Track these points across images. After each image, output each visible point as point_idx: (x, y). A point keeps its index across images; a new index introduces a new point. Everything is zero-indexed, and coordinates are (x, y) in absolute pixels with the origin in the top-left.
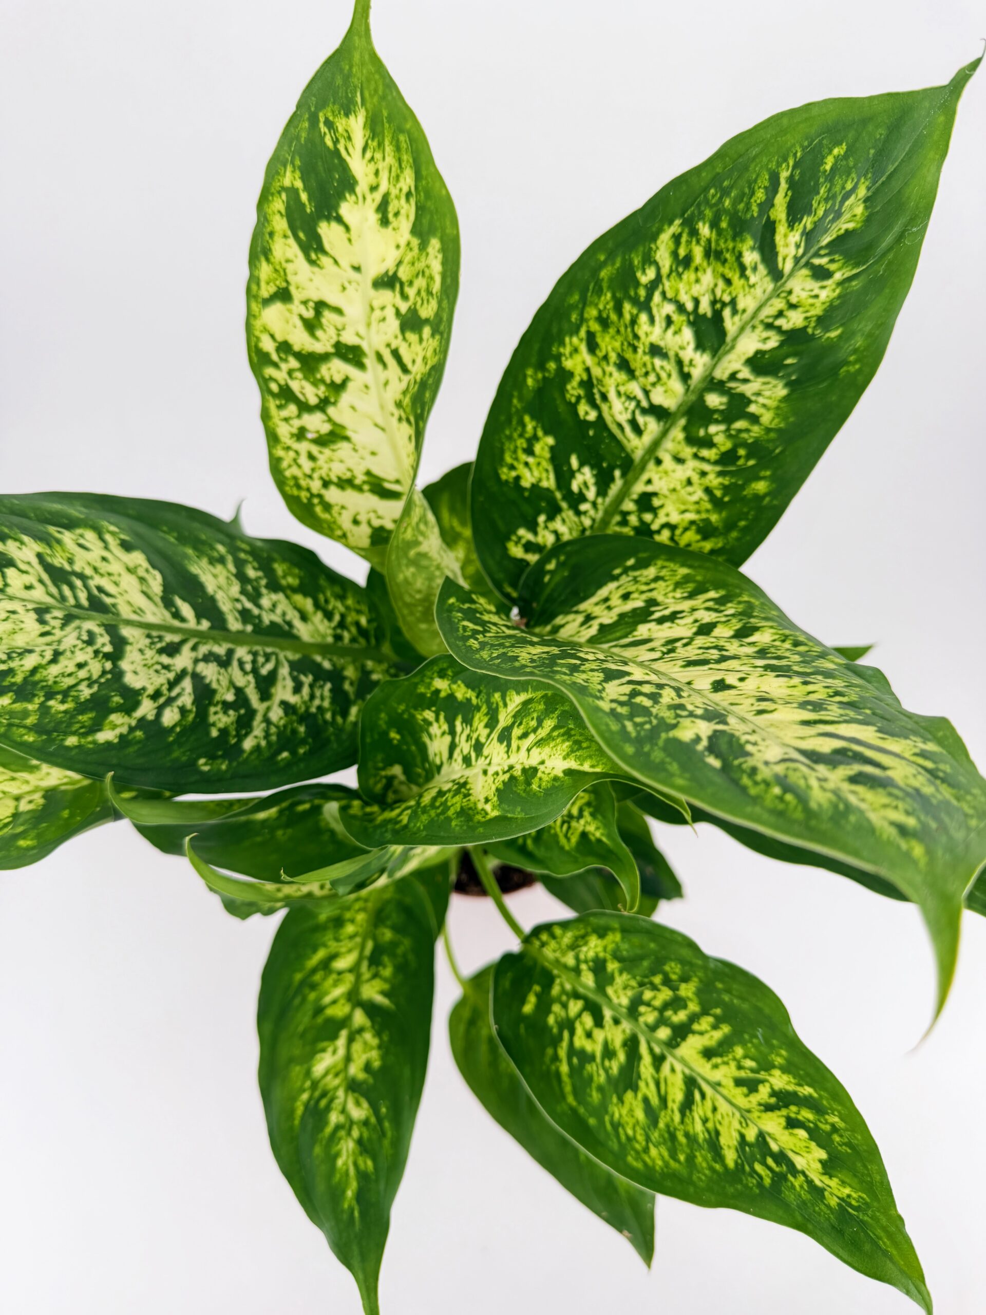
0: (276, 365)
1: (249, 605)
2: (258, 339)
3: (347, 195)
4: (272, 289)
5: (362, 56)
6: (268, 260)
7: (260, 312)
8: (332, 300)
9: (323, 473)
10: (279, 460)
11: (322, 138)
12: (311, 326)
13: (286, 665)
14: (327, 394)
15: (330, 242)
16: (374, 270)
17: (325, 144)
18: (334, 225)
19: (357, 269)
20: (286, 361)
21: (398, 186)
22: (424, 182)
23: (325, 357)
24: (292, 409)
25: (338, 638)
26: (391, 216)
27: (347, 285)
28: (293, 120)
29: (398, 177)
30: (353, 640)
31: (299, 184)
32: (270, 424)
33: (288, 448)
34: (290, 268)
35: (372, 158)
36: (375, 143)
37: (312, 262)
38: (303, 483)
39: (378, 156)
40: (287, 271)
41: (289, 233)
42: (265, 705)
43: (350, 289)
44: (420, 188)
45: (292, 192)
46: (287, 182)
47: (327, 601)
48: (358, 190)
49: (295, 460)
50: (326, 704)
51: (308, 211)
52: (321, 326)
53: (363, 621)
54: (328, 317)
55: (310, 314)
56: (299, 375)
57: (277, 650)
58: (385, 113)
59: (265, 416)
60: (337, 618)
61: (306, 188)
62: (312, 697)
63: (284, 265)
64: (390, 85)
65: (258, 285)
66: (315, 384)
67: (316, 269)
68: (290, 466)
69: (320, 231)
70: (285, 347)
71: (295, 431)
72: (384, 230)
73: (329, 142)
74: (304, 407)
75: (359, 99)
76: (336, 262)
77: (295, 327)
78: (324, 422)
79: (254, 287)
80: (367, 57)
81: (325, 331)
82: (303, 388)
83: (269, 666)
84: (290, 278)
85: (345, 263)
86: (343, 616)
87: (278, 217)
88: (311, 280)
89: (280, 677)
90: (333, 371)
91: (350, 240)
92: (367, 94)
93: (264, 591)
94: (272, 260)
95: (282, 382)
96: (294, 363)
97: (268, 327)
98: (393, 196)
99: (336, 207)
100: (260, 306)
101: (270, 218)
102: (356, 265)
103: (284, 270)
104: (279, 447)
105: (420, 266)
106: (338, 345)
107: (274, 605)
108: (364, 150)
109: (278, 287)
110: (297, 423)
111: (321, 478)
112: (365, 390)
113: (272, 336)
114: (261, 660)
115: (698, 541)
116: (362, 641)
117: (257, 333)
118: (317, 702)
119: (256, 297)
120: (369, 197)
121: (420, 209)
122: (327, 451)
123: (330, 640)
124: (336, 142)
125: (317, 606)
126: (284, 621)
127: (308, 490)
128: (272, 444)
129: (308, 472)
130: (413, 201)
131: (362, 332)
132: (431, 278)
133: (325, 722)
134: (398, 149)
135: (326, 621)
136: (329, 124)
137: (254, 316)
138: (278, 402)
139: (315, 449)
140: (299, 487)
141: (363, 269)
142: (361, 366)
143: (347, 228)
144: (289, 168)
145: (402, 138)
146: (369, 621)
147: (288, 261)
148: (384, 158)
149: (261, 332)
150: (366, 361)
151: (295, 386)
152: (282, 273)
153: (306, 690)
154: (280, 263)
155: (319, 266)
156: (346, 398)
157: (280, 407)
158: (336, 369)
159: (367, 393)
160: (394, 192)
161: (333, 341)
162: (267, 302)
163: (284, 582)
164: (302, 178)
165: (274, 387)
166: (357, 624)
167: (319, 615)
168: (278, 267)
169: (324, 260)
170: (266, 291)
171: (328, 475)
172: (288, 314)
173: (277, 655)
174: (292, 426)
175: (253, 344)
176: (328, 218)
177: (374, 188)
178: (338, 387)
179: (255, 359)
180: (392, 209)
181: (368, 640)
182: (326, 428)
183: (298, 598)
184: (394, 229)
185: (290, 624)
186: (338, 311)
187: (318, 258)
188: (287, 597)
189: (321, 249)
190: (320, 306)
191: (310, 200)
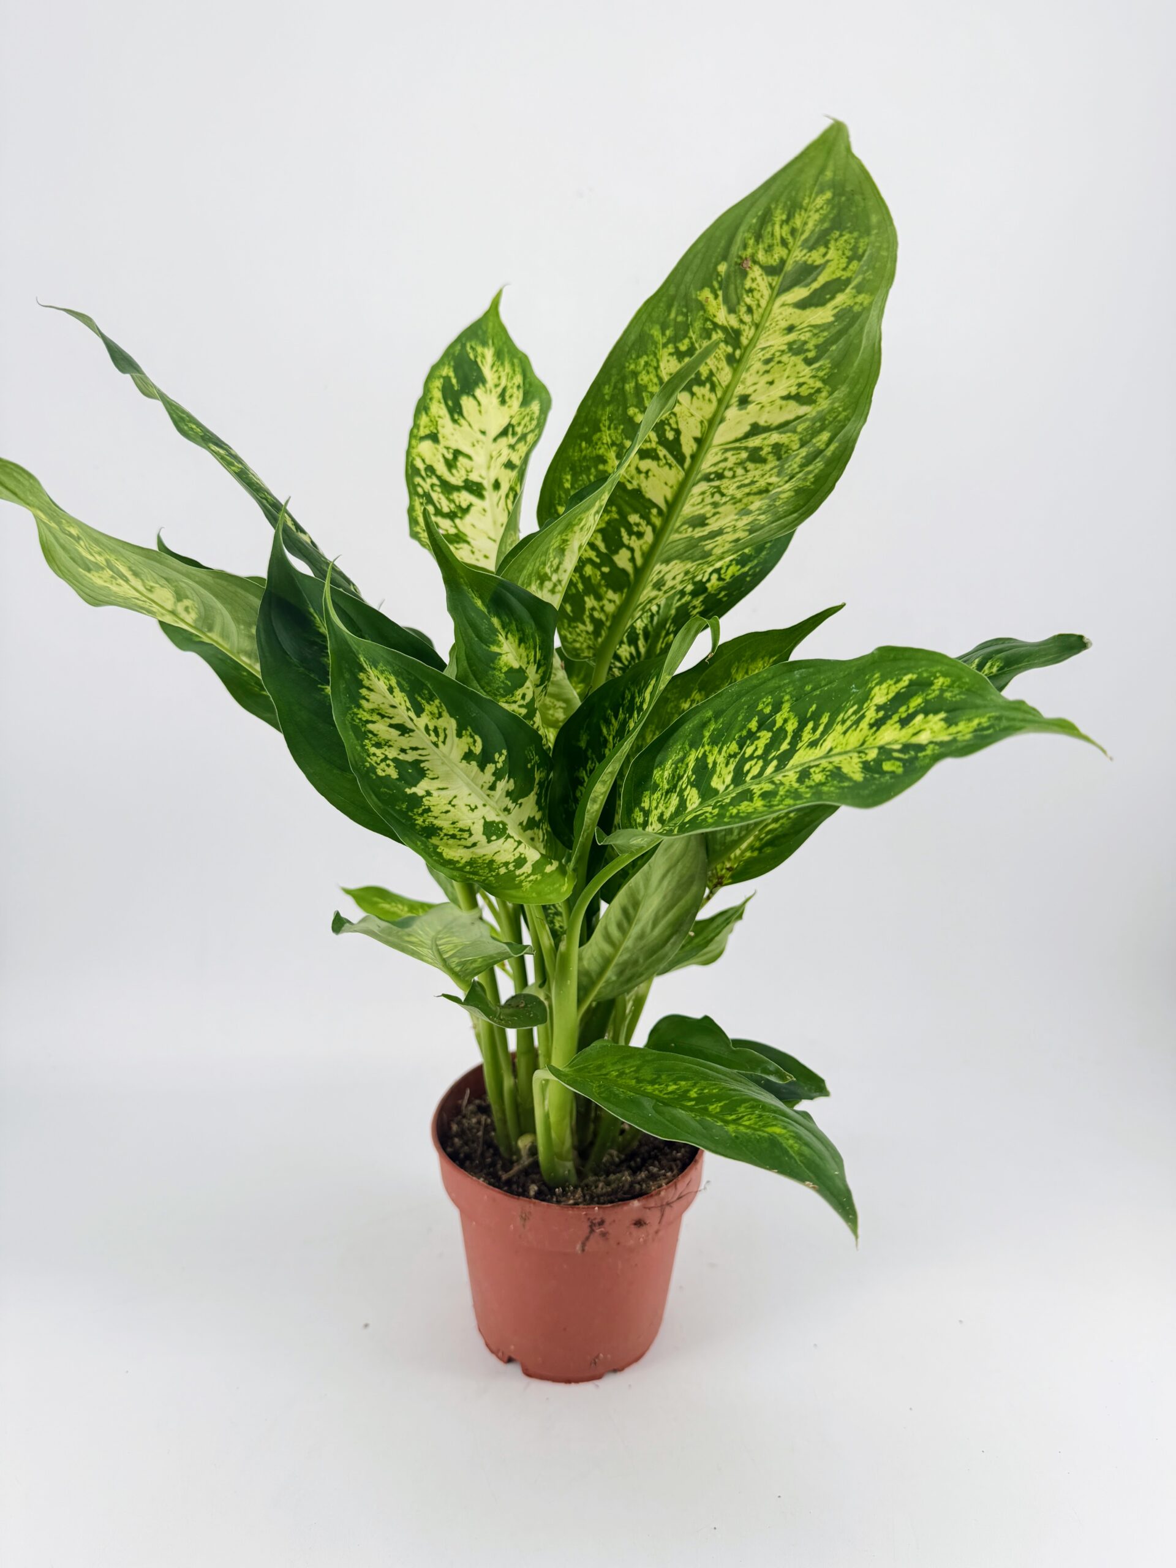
2: (414, 459)
3: (481, 385)
4: (427, 432)
6: (427, 413)
7: (417, 445)
12: (450, 465)
29: (512, 378)
31: (452, 374)
34: (440, 421)
35: (497, 371)
36: (499, 363)
39: (501, 369)
40: (439, 423)
45: (447, 379)
56: (438, 489)
58: (506, 350)
61: (456, 376)
63: (437, 419)
65: (418, 429)
67: (457, 426)
70: (430, 469)
73: (472, 356)
77: (439, 461)
78: (452, 526)
79: (415, 431)
80: (496, 325)
82: (439, 499)
84: (439, 428)
85: (476, 427)
88: (453, 434)
91: (480, 412)
92: (495, 341)
94: (429, 414)
95: (426, 491)
97: (421, 454)
100: (418, 441)
103: (437, 422)
108: (492, 367)
112: (483, 512)
113: (423, 461)
117: (414, 456)
124: (476, 357)
131: (484, 474)
134: (513, 365)
147: (439, 417)
148: (504, 370)
150: (485, 493)
154: (435, 417)
155: (459, 424)
156: (468, 518)
158: (464, 498)
159: (484, 515)
160: (509, 385)
168: (433, 419)
170: (423, 432)
175: (410, 460)
177: (497, 386)
179: (410, 472)
186: (469, 457)
189: (461, 413)
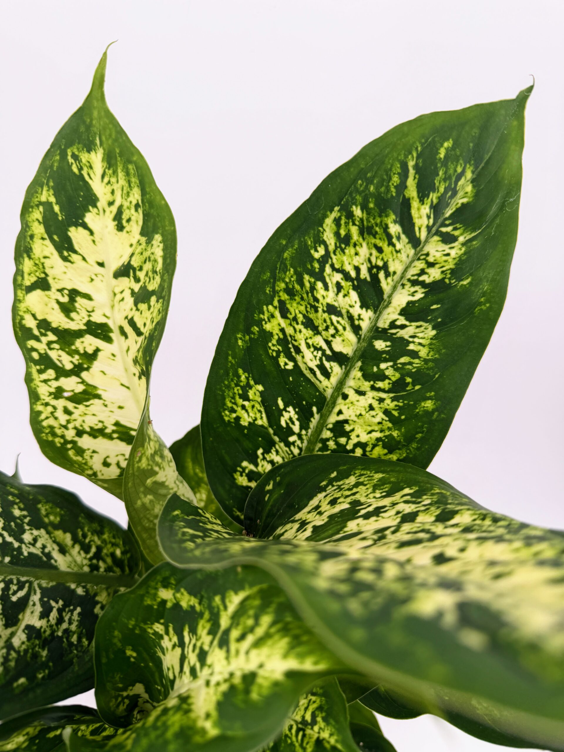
0: (38, 339)
1: (9, 539)
5: (99, 113)
8: (82, 289)
9: (78, 424)
10: (40, 413)
11: (70, 166)
13: (38, 591)
14: (80, 361)
15: (78, 243)
16: (115, 264)
17: (72, 170)
18: (80, 229)
19: (101, 265)
20: (45, 335)
21: (129, 200)
22: (148, 196)
23: (79, 334)
24: (51, 373)
25: (94, 568)
26: (124, 222)
27: (94, 277)
28: (48, 155)
30: (109, 569)
32: (32, 385)
33: (47, 404)
37: (65, 259)
38: (59, 432)
41: (46, 236)
42: (10, 630)
43: (97, 280)
44: (145, 201)
46: (43, 199)
47: (85, 536)
48: (99, 204)
49: (52, 413)
50: (73, 627)
51: (60, 218)
52: (74, 310)
53: (118, 552)
54: (80, 301)
55: (65, 299)
57: (32, 579)
59: (29, 379)
60: (93, 550)
62: (60, 620)
64: (121, 132)
66: (71, 353)
68: (47, 418)
69: (69, 234)
71: (53, 390)
72: (120, 233)
74: (61, 372)
75: (98, 142)
76: (84, 259)
81: (78, 313)
83: (21, 594)
86: (99, 549)
87: (36, 224)
89: (31, 603)
90: (86, 344)
93: (27, 527)
96: (52, 337)
98: (125, 207)
99: (83, 216)
101: (30, 224)
102: (101, 261)
104: (38, 403)
105: (146, 254)
106: (89, 323)
107: (35, 540)
109: (38, 277)
110: (55, 384)
111: (75, 428)
114: (14, 588)
115: (386, 454)
116: (117, 570)
118: (65, 626)
119: (21, 285)
120: (108, 210)
121: (146, 216)
122: (81, 407)
123: (86, 569)
125: (75, 540)
126: (43, 553)
127: (63, 437)
128: (33, 401)
129: (64, 423)
130: (140, 211)
132: (155, 261)
133: (71, 644)
135: (83, 554)
136: (75, 157)
137: (20, 301)
138: (38, 367)
139: (70, 406)
140: (54, 435)
141: (106, 264)
142: (108, 340)
143: (92, 233)
144: (45, 188)
145: (130, 167)
146: (123, 553)
149: (25, 312)
151: (53, 355)
152: (41, 267)
153: (54, 615)
157: (40, 372)
161: (85, 321)
162: (30, 289)
163: (46, 520)
164: (55, 195)
165: (35, 355)
166: (113, 555)
167: (77, 548)
169: (74, 257)
171: (81, 426)
172: (46, 299)
173: (31, 583)
174: (50, 386)
176: (76, 225)
178: (91, 357)
180: (125, 217)
181: (123, 570)
182: (80, 388)
183: (59, 534)
184: (128, 232)
185: (49, 556)
187: (69, 255)
188: (48, 533)
190: (74, 294)
191: (61, 210)
